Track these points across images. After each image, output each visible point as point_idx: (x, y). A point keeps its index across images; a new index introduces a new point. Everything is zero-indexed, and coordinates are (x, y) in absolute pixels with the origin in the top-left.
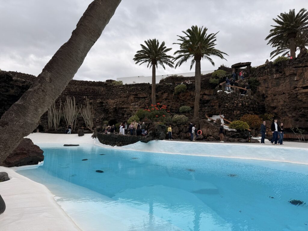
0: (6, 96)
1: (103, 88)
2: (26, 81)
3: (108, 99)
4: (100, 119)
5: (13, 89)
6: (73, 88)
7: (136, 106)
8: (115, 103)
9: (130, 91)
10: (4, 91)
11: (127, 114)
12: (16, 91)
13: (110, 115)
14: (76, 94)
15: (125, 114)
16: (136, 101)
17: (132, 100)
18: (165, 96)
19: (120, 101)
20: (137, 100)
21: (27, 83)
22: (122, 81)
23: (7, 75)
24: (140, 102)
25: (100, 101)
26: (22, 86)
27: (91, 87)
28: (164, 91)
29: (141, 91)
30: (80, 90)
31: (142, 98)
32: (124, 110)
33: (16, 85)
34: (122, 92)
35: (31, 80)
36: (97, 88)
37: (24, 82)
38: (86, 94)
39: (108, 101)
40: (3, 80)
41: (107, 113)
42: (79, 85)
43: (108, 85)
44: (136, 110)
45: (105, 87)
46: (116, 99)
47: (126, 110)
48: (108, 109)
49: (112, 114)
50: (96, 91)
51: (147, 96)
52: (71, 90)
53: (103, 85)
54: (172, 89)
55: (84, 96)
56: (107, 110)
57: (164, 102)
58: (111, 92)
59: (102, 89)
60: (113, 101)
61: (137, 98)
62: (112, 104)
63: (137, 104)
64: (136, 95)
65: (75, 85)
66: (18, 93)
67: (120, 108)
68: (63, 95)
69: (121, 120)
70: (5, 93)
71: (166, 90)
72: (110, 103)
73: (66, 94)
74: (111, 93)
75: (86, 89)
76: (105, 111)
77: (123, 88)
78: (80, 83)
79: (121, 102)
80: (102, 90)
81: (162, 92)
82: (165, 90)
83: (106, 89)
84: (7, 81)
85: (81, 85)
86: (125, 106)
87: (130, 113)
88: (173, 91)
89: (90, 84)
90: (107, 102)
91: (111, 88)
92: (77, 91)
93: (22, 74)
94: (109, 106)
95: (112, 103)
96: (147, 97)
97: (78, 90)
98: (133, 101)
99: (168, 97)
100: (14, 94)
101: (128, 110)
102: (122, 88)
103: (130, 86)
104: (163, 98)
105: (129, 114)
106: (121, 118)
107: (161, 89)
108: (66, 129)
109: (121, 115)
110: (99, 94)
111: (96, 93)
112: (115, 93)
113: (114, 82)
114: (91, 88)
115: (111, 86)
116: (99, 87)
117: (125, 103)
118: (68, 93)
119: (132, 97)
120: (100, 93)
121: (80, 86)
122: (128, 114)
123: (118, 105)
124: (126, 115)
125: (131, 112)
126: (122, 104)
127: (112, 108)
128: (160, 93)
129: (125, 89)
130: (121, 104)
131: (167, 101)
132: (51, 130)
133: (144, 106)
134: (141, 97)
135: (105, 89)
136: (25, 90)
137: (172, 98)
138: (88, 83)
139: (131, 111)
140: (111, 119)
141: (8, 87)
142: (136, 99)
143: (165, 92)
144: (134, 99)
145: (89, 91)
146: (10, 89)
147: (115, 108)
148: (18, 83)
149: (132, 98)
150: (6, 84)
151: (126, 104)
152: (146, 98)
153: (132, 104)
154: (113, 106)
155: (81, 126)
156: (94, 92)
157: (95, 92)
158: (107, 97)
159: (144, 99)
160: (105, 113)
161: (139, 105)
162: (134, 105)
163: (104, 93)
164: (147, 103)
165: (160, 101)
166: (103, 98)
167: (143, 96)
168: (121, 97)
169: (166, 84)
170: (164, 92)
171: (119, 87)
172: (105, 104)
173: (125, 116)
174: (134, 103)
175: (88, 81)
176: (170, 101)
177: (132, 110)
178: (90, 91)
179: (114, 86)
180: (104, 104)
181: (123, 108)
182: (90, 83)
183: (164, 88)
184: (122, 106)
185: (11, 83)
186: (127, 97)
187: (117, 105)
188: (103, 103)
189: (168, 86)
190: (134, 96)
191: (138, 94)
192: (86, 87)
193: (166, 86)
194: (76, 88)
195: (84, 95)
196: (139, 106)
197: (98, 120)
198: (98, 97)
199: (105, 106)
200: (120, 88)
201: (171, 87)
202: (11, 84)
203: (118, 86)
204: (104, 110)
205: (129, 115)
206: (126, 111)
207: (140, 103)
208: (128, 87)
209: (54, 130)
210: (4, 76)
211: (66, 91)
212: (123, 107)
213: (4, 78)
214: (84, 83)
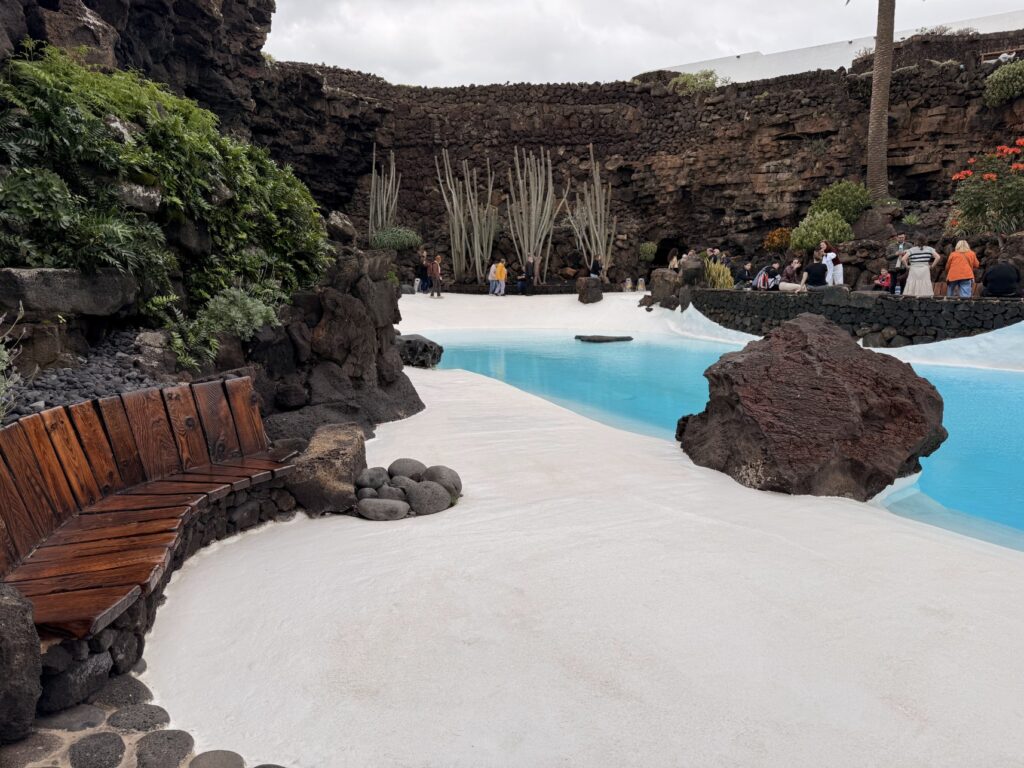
0: (303, 157)
1: (631, 108)
2: (362, 100)
3: (653, 152)
4: (631, 236)
5: (322, 134)
6: (519, 115)
7: (784, 176)
8: (686, 170)
9: (758, 111)
10: (297, 138)
11: (738, 211)
12: (332, 140)
13: (661, 219)
14: (531, 143)
15: (728, 211)
16: (786, 151)
17: (766, 149)
18: (930, 120)
19: (711, 159)
20: (787, 146)
21: (363, 105)
22: (712, 73)
23: (306, 76)
24: (804, 154)
25: (621, 162)
26: (351, 116)
27: (587, 109)
28: (927, 96)
29: (809, 105)
30: (545, 123)
31: (816, 136)
32: (727, 192)
33: (333, 114)
34: (717, 117)
35: (375, 95)
36: (611, 110)
37: (356, 102)
38: (568, 137)
39: (656, 160)
40: (294, 97)
41: (645, 211)
42: (542, 102)
43: (652, 93)
44: (783, 193)
45: (641, 103)
46: (688, 152)
47: (736, 193)
48: (653, 196)
49: (670, 214)
50: (604, 126)
51: (839, 126)
52: (514, 127)
53: (633, 95)
54: (966, 85)
55: (561, 145)
56: (648, 201)
57: (922, 148)
58: (667, 123)
59: (630, 112)
60: (676, 160)
61: (789, 137)
62: (672, 172)
63: (790, 166)
64: (788, 125)
65: (525, 104)
66: (339, 147)
67: (707, 186)
68: (485, 146)
69: (705, 236)
70: (300, 149)
71: (935, 91)
72: (662, 169)
73: (495, 141)
74: (668, 127)
75: (568, 118)
76: (638, 205)
77: (722, 102)
78: (545, 94)
79: (713, 163)
80: (627, 118)
81: (915, 102)
82: (930, 91)
83: (646, 113)
84: (306, 98)
85: (549, 102)
86: (728, 178)
87: (755, 205)
88: (969, 97)
89: (582, 94)
90: (650, 166)
91: (664, 107)
92: (534, 128)
93: (342, 72)
94: (658, 182)
95: (670, 168)
96: (835, 133)
97: (537, 126)
98: (768, 155)
99: (946, 122)
100: (327, 152)
101: (746, 191)
102: (718, 103)
103: (752, 88)
104: (920, 131)
105: (747, 209)
106: (705, 230)
107: (908, 90)
108: (519, 277)
109: (706, 217)
110: (618, 136)
111: (603, 131)
112: (686, 125)
113: (681, 80)
114: (586, 111)
115: (667, 95)
116: (618, 106)
117: (731, 164)
118: (501, 139)
119: (765, 138)
120: (621, 131)
121: (546, 108)
122: (743, 211)
123: (697, 176)
124: (730, 216)
125: (759, 203)
126: (720, 169)
127: (671, 189)
128: (903, 110)
129: (732, 103)
130: (712, 169)
131: (940, 142)
132: (465, 283)
133: (824, 172)
134: (813, 131)
135: (639, 110)
136: (355, 133)
137: (966, 131)
138: (576, 90)
139: (761, 196)
140: (663, 234)
141: (309, 122)
142: (783, 142)
143: (927, 105)
144: (774, 144)
145: (580, 125)
146: (314, 132)
147: (684, 187)
148: (337, 106)
149: (765, 140)
150: (301, 111)
151: (734, 167)
152: (833, 138)
153: (764, 168)
154: (677, 179)
155: (566, 266)
156: (596, 127)
157: (600, 127)
158: (647, 145)
159: (822, 142)
160: (635, 210)
161: (798, 167)
162: (772, 168)
163: (635, 129)
164: (840, 160)
165: (904, 146)
166: (632, 149)
167: (819, 130)
168: (711, 142)
169: (937, 63)
170: (927, 101)
171: (701, 101)
172: (641, 175)
173: (727, 218)
174: (772, 164)
175: (573, 84)
176: (954, 142)
177: (766, 191)
178: (584, 125)
179: (682, 93)
180: (635, 176)
181: (723, 186)
182: (584, 90)
183: (924, 84)
184: (717, 178)
185: (318, 106)
186: (740, 138)
187: (692, 175)
188: (632, 172)
189: (944, 71)
190: (775, 132)
191: (797, 119)
192: (568, 109)
193: (935, 72)
194: (531, 116)
195: (560, 142)
196: (800, 172)
197: (623, 241)
198: (612, 148)
199: (640, 184)
200: (710, 100)
201: (964, 75)
202: (318, 112)
203: (699, 95)
204: (633, 201)
205: (747, 214)
206: (732, 198)
207: (803, 159)
208: (744, 94)
209: (476, 280)
210: (298, 80)
211: (496, 132)
212: (721, 180)
213: (297, 86)
214: (559, 93)
